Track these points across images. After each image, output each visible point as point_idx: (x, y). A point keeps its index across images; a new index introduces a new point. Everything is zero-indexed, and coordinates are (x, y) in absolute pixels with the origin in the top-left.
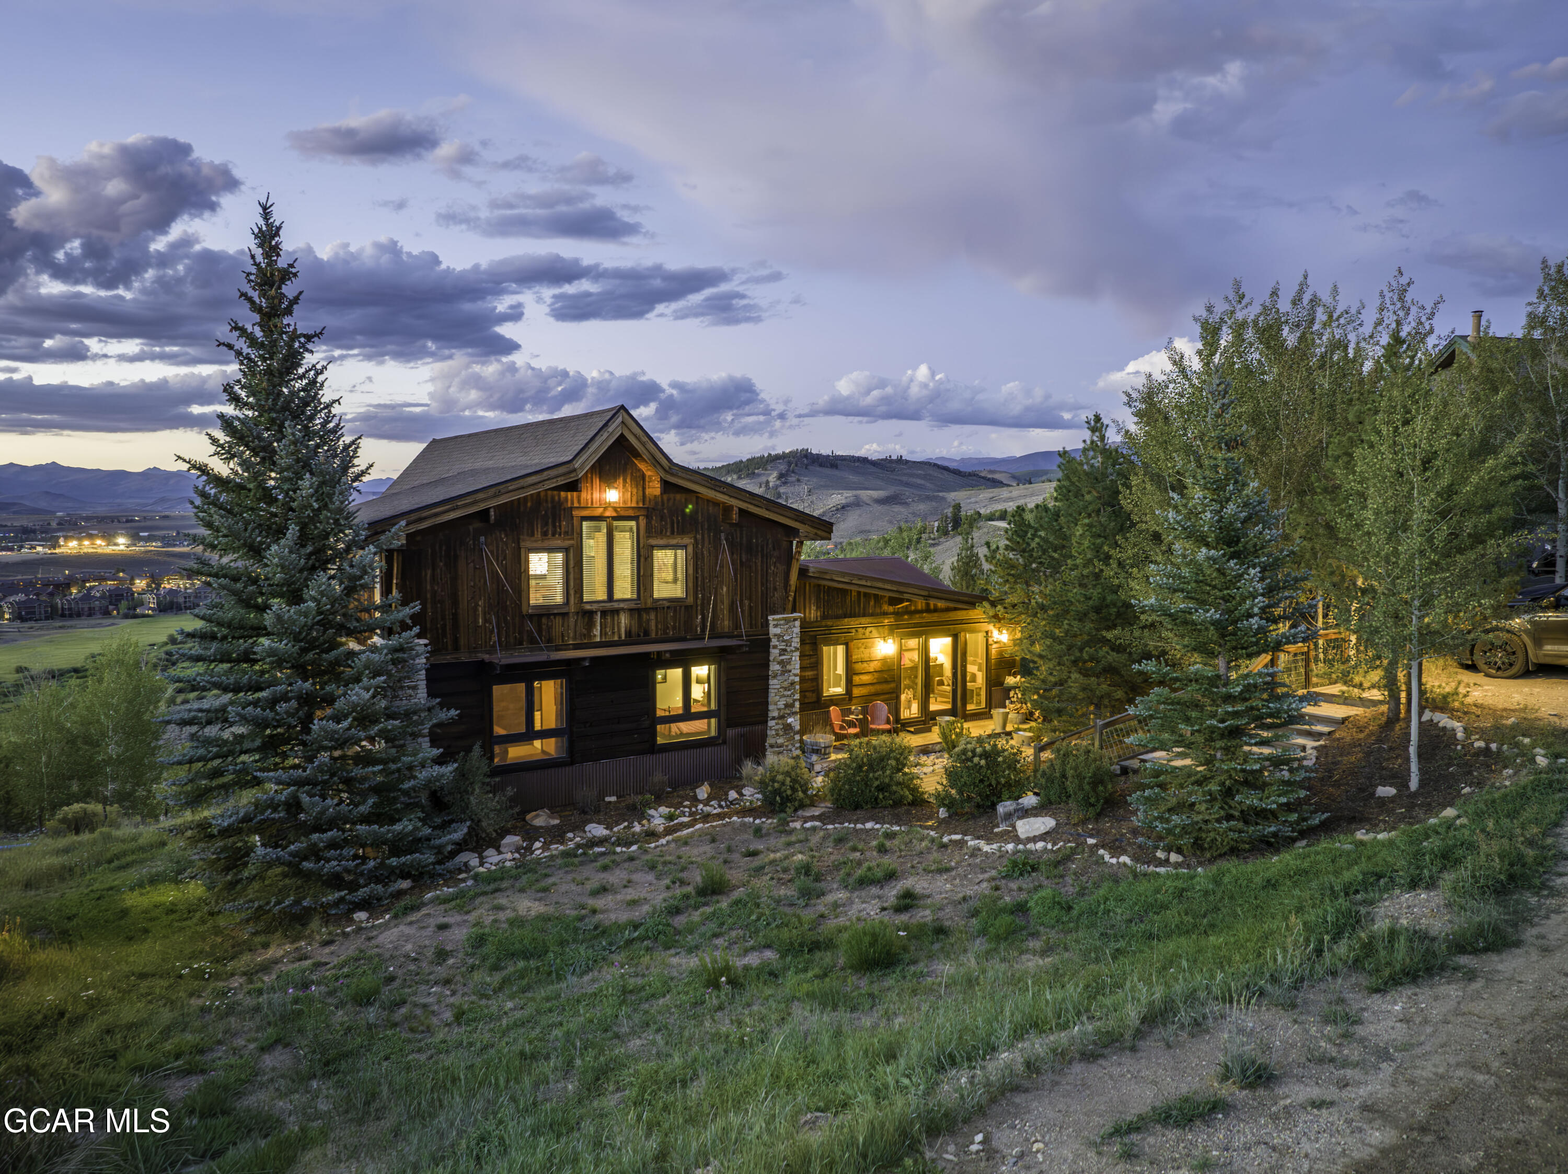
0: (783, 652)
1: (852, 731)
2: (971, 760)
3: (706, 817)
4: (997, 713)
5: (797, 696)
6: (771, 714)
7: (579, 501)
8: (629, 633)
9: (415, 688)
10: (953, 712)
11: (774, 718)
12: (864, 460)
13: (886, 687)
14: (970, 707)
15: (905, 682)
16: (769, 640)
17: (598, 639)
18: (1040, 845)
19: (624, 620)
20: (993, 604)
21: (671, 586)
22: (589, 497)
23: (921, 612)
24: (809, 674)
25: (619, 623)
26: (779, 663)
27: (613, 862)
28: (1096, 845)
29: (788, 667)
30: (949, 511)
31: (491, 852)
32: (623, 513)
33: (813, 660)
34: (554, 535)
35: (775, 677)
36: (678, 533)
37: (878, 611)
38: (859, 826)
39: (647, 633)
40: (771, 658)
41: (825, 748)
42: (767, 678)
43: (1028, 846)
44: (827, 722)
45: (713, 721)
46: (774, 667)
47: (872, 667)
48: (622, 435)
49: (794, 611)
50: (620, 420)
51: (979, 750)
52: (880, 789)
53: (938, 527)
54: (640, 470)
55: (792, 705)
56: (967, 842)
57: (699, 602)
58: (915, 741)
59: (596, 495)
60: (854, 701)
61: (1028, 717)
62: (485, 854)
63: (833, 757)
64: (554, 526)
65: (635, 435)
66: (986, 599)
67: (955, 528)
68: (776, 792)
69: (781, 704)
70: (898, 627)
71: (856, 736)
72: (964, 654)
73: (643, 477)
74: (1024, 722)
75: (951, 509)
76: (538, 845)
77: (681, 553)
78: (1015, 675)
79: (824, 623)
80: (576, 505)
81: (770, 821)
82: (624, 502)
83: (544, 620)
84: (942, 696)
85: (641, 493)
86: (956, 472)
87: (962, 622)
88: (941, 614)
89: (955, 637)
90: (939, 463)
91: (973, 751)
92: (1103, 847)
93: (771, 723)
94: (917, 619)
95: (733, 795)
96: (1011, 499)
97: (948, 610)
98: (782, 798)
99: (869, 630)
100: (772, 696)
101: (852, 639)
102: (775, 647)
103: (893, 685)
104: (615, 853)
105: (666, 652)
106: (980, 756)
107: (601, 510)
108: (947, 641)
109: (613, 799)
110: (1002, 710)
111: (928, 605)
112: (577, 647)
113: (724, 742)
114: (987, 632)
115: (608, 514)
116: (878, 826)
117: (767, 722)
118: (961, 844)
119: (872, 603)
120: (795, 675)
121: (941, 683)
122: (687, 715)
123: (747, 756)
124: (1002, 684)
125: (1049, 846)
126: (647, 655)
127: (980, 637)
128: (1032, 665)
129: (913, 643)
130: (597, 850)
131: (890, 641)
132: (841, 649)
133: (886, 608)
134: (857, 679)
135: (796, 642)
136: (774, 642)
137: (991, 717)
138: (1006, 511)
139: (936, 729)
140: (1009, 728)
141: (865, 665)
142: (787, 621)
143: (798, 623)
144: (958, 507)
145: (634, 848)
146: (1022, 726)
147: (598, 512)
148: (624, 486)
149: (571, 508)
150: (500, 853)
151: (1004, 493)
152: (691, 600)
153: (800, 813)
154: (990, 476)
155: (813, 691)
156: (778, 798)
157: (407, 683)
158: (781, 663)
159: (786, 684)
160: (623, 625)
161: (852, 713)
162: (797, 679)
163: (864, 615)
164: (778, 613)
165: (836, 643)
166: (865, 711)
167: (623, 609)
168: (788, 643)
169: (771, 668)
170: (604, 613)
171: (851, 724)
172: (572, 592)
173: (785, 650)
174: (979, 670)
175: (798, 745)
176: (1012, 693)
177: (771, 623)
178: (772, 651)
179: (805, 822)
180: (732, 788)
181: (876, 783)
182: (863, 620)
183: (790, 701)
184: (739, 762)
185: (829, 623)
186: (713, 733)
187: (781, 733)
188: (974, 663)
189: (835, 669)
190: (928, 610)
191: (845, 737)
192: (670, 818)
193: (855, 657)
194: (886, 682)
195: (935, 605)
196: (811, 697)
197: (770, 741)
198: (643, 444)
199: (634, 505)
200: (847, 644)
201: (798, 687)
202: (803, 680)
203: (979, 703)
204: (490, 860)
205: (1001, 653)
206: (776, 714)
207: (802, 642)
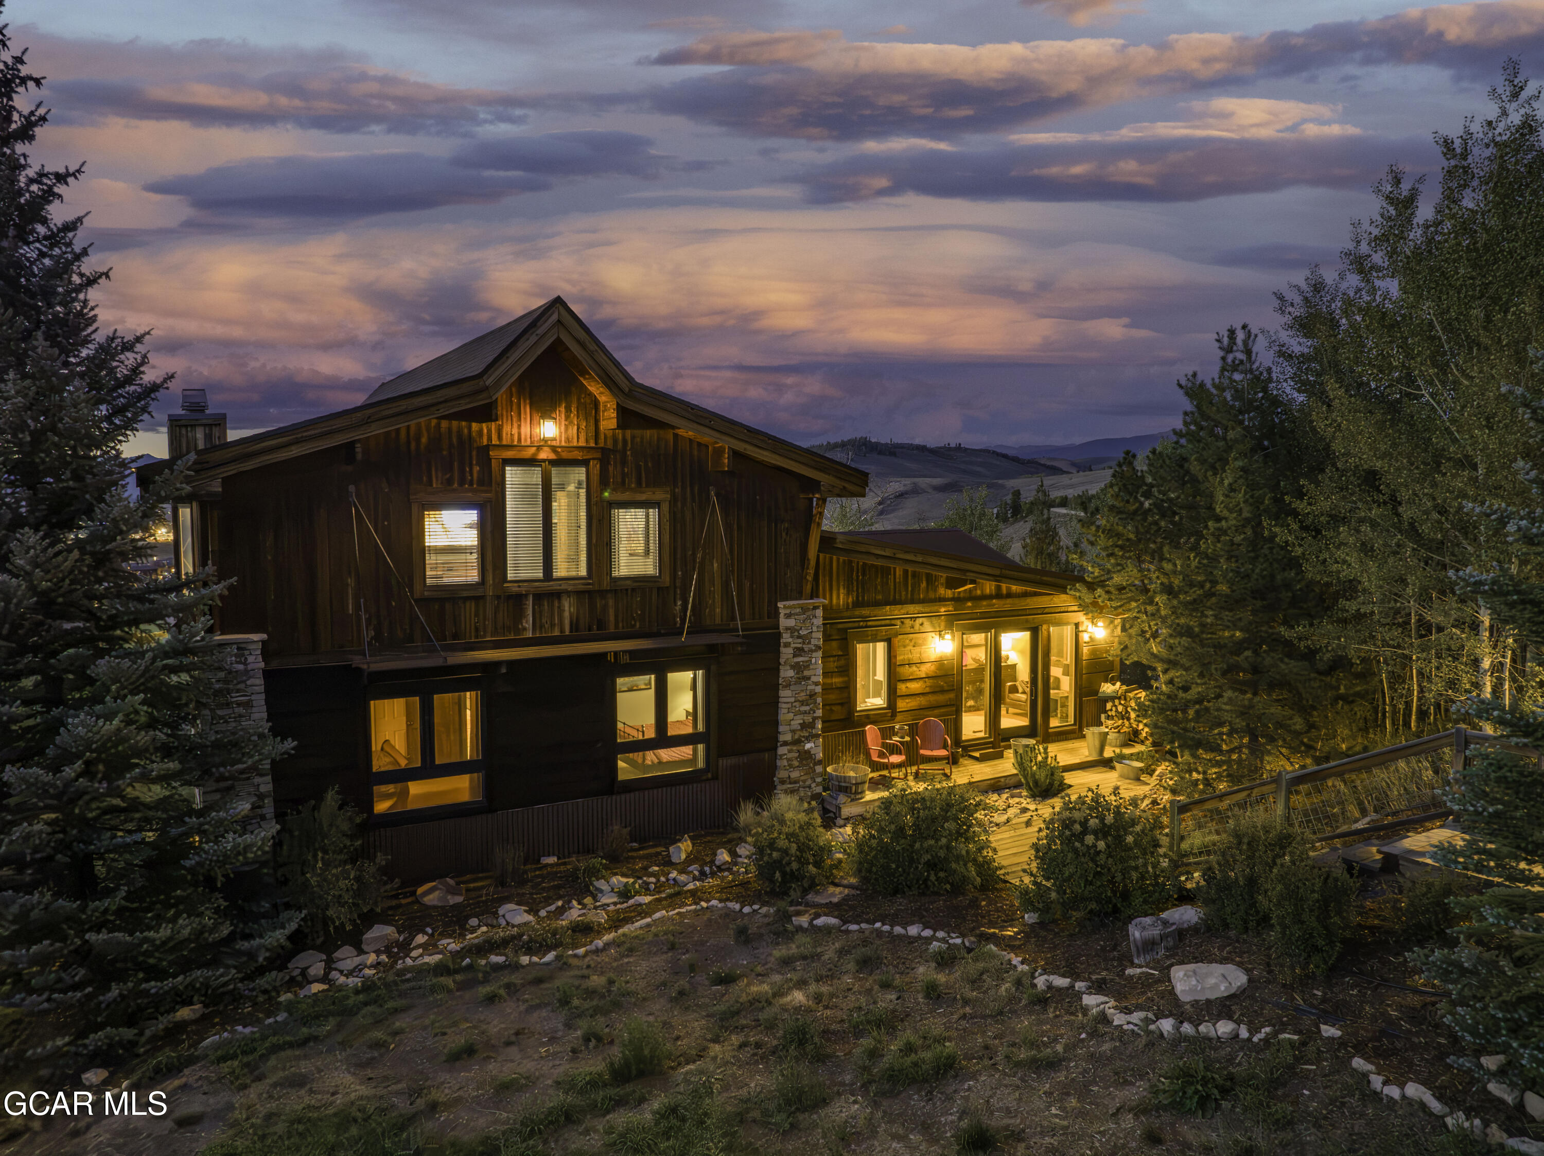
0: (799, 652)
1: (895, 759)
2: (1080, 837)
3: (677, 896)
4: (1091, 732)
5: (819, 713)
6: (782, 738)
7: (500, 437)
8: (574, 626)
9: (248, 705)
10: (1031, 731)
11: (785, 743)
12: (922, 449)
13: (941, 698)
14: (1054, 723)
15: (968, 688)
16: (779, 635)
17: (529, 634)
18: (1224, 1028)
19: (568, 607)
20: (1091, 587)
21: (641, 560)
22: (515, 431)
23: (990, 597)
24: (837, 680)
25: (561, 611)
26: (793, 667)
27: (508, 986)
28: (1342, 1043)
29: (806, 673)
30: (1009, 498)
31: (346, 951)
32: (565, 455)
33: (842, 662)
34: (462, 484)
35: (788, 686)
36: (647, 486)
37: (932, 595)
38: (898, 930)
39: (601, 625)
40: (782, 661)
41: (857, 784)
42: (776, 687)
43: (1202, 1028)
44: (860, 747)
45: (700, 747)
46: (787, 673)
47: (924, 670)
48: (558, 342)
49: (814, 594)
50: (555, 317)
51: (1093, 822)
52: (932, 866)
53: (998, 514)
54: (590, 394)
55: (812, 725)
56: (1079, 996)
57: (678, 584)
58: (982, 771)
59: (525, 430)
60: (899, 717)
61: (1133, 737)
62: (337, 954)
63: (869, 796)
64: (462, 472)
65: (578, 341)
66: (1081, 580)
67: (1015, 514)
68: (777, 865)
69: (797, 722)
70: (958, 617)
71: (899, 766)
72: (1047, 654)
73: (596, 403)
74: (1125, 745)
75: (1010, 496)
76: (421, 939)
77: (653, 513)
78: (1113, 681)
79: (857, 613)
80: (495, 441)
81: (764, 910)
82: (568, 440)
83: (448, 606)
84: (1014, 706)
85: (592, 428)
86: (1015, 459)
87: (1043, 611)
88: (1016, 601)
89: (1035, 632)
90: (999, 451)
91: (1084, 823)
92: (1360, 1049)
93: (782, 750)
94: (984, 607)
95: (724, 856)
96: (1072, 486)
97: (1025, 595)
98: (784, 874)
99: (919, 621)
100: (784, 715)
101: (897, 634)
102: (787, 645)
103: (952, 695)
104: (517, 967)
105: (625, 652)
106: (1095, 833)
107: (533, 450)
108: (1023, 637)
109: (552, 860)
110: (1096, 730)
111: (999, 588)
112: (497, 645)
113: (715, 778)
114: (1077, 625)
115: (543, 455)
116: (927, 933)
117: (776, 749)
118: (1070, 997)
119: (924, 585)
120: (817, 684)
121: (1014, 689)
122: (663, 739)
123: (747, 798)
124: (1096, 692)
125: (1244, 1033)
126: (601, 657)
127: (1068, 631)
128: (1150, 673)
129: (978, 638)
130: (496, 959)
131: (948, 636)
132: (881, 647)
133: (943, 591)
134: (902, 688)
135: (818, 638)
136: (786, 638)
137: (1084, 737)
138: (1066, 498)
139: (1009, 754)
140: (1108, 753)
141: (914, 668)
142: (804, 610)
143: (820, 613)
144: (1017, 494)
145: (550, 957)
146: (1127, 751)
147: (529, 453)
148: (567, 418)
149: (488, 447)
150: (361, 952)
151: (1064, 479)
152: (667, 580)
153: (810, 897)
154: (1049, 463)
155: (842, 704)
156: (778, 874)
157: (237, 698)
158: (796, 667)
159: (802, 696)
160: (567, 614)
161: (895, 734)
162: (819, 689)
163: (912, 602)
164: (791, 599)
165: (875, 640)
166: (913, 730)
167: (568, 593)
168: (806, 639)
169: (782, 674)
170: (539, 597)
171: (893, 750)
172: (489, 567)
173: (801, 650)
174: (1066, 673)
175: (819, 780)
176: (1109, 706)
177: (782, 612)
178: (782, 650)
179: (817, 916)
180: (722, 845)
181: (927, 857)
182: (912, 608)
183: (808, 719)
184: (734, 806)
185: (865, 611)
186: (701, 764)
187: (796, 763)
188: (1058, 663)
189: (875, 674)
190: (998, 595)
191: (885, 767)
192: (625, 894)
193: (900, 658)
194: (942, 691)
195: (1008, 589)
196: (839, 713)
197: (782, 774)
198: (591, 354)
199: (582, 443)
200: (889, 641)
201: (819, 700)
202: (827, 689)
203: (1065, 717)
204: (341, 965)
205: (1094, 652)
206: (788, 737)
207: (827, 638)
